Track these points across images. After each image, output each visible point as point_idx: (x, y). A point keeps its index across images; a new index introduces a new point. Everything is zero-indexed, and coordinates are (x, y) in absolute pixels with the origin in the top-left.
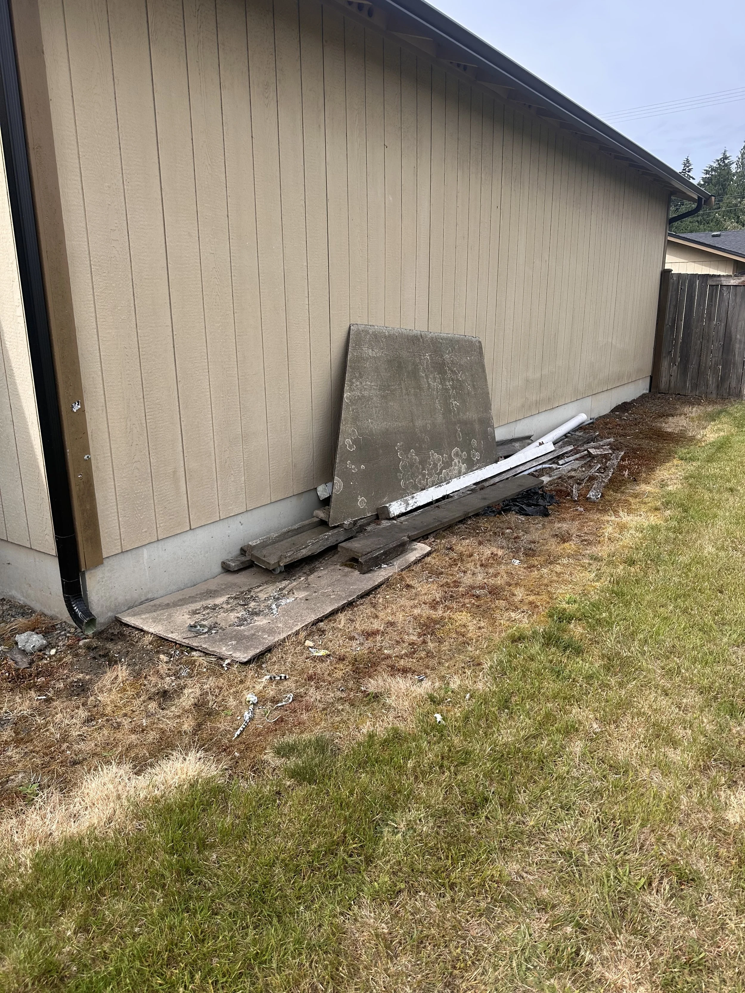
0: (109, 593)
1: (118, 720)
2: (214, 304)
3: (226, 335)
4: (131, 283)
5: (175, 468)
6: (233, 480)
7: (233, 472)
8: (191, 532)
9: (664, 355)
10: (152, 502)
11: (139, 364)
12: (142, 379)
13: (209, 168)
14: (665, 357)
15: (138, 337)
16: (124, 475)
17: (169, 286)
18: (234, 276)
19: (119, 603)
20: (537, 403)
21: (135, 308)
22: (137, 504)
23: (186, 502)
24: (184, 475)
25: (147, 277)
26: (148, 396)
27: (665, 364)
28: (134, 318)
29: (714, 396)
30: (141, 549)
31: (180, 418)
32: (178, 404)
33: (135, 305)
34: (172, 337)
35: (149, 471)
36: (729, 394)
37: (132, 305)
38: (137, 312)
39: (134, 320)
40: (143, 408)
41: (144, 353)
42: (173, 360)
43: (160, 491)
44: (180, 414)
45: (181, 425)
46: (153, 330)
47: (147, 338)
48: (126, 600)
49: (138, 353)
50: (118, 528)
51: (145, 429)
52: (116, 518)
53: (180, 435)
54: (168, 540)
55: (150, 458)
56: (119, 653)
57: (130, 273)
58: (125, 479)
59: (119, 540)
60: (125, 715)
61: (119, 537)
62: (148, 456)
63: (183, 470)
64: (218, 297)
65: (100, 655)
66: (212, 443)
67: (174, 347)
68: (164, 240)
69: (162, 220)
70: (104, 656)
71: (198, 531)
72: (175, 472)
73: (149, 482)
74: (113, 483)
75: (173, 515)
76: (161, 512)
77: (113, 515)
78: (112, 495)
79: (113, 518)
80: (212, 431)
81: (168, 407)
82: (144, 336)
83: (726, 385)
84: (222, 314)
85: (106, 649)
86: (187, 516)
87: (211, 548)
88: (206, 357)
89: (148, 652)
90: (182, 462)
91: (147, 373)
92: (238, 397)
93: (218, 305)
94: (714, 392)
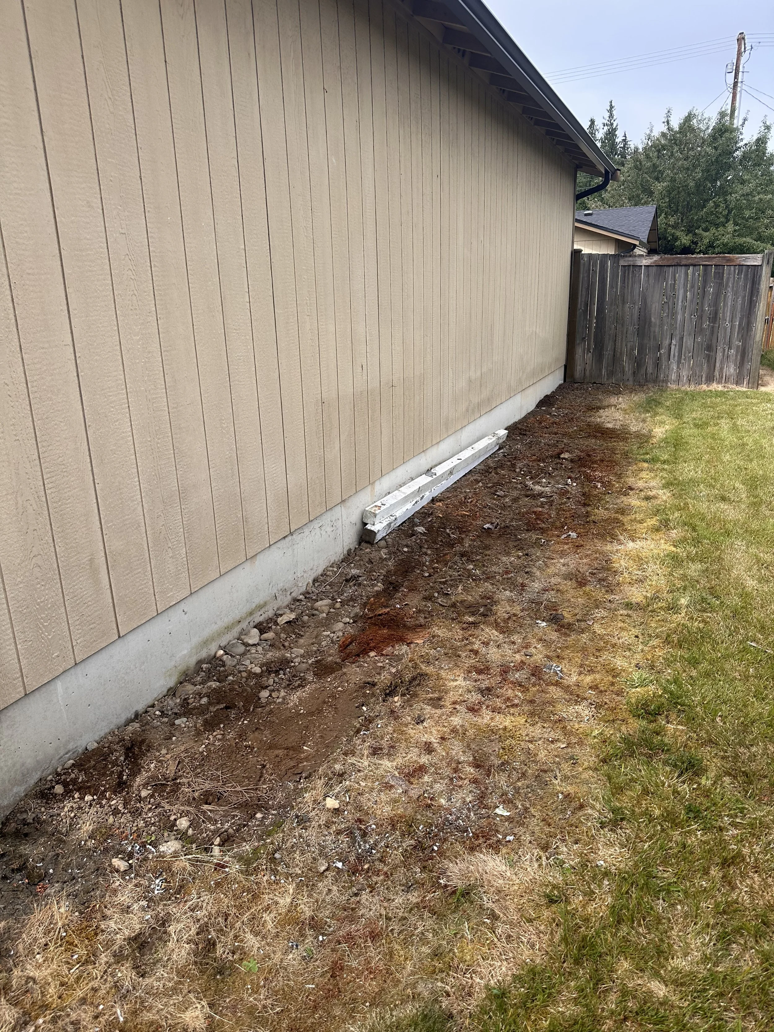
0: (12, 758)
1: (74, 1016)
2: (130, 307)
3: (149, 352)
4: (7, 282)
5: (92, 555)
6: (171, 555)
7: (170, 545)
8: (121, 640)
9: (578, 342)
10: (64, 611)
11: (29, 408)
12: (35, 429)
13: (109, 102)
14: (579, 344)
15: (24, 366)
16: (19, 579)
17: (65, 284)
18: (155, 266)
19: (28, 770)
20: (479, 405)
21: (16, 321)
22: (42, 618)
23: (111, 601)
24: (105, 562)
25: (30, 271)
26: (46, 454)
27: (579, 351)
28: (16, 336)
29: (631, 383)
30: (52, 683)
31: (94, 480)
32: (89, 461)
33: (15, 316)
34: (74, 361)
35: (56, 566)
36: (647, 381)
37: (12, 316)
38: (19, 327)
39: (17, 340)
40: (40, 474)
41: (35, 389)
42: (79, 395)
43: (73, 593)
44: (93, 474)
45: (95, 491)
46: (45, 353)
47: (38, 366)
48: (37, 761)
49: (26, 390)
50: (17, 661)
51: (45, 505)
52: (13, 646)
53: (96, 504)
54: (90, 660)
55: (54, 546)
56: (43, 859)
57: (4, 265)
58: (21, 586)
59: (20, 679)
60: (83, 1001)
61: (18, 675)
62: (52, 545)
63: (103, 554)
64: (134, 297)
65: (13, 870)
66: (140, 508)
67: (78, 376)
68: (52, 213)
69: (47, 181)
70: (19, 870)
71: (130, 637)
72: (91, 561)
73: (56, 583)
74: (3, 596)
75: (94, 623)
76: (78, 623)
77: (8, 643)
78: (4, 614)
79: (8, 648)
80: (139, 491)
81: (75, 467)
82: (34, 364)
83: (643, 371)
84: (141, 322)
85: (21, 856)
86: (114, 619)
87: (149, 656)
88: (124, 387)
89: (89, 853)
90: (101, 543)
91: (42, 419)
92: (170, 439)
93: (136, 309)
94: (631, 379)
